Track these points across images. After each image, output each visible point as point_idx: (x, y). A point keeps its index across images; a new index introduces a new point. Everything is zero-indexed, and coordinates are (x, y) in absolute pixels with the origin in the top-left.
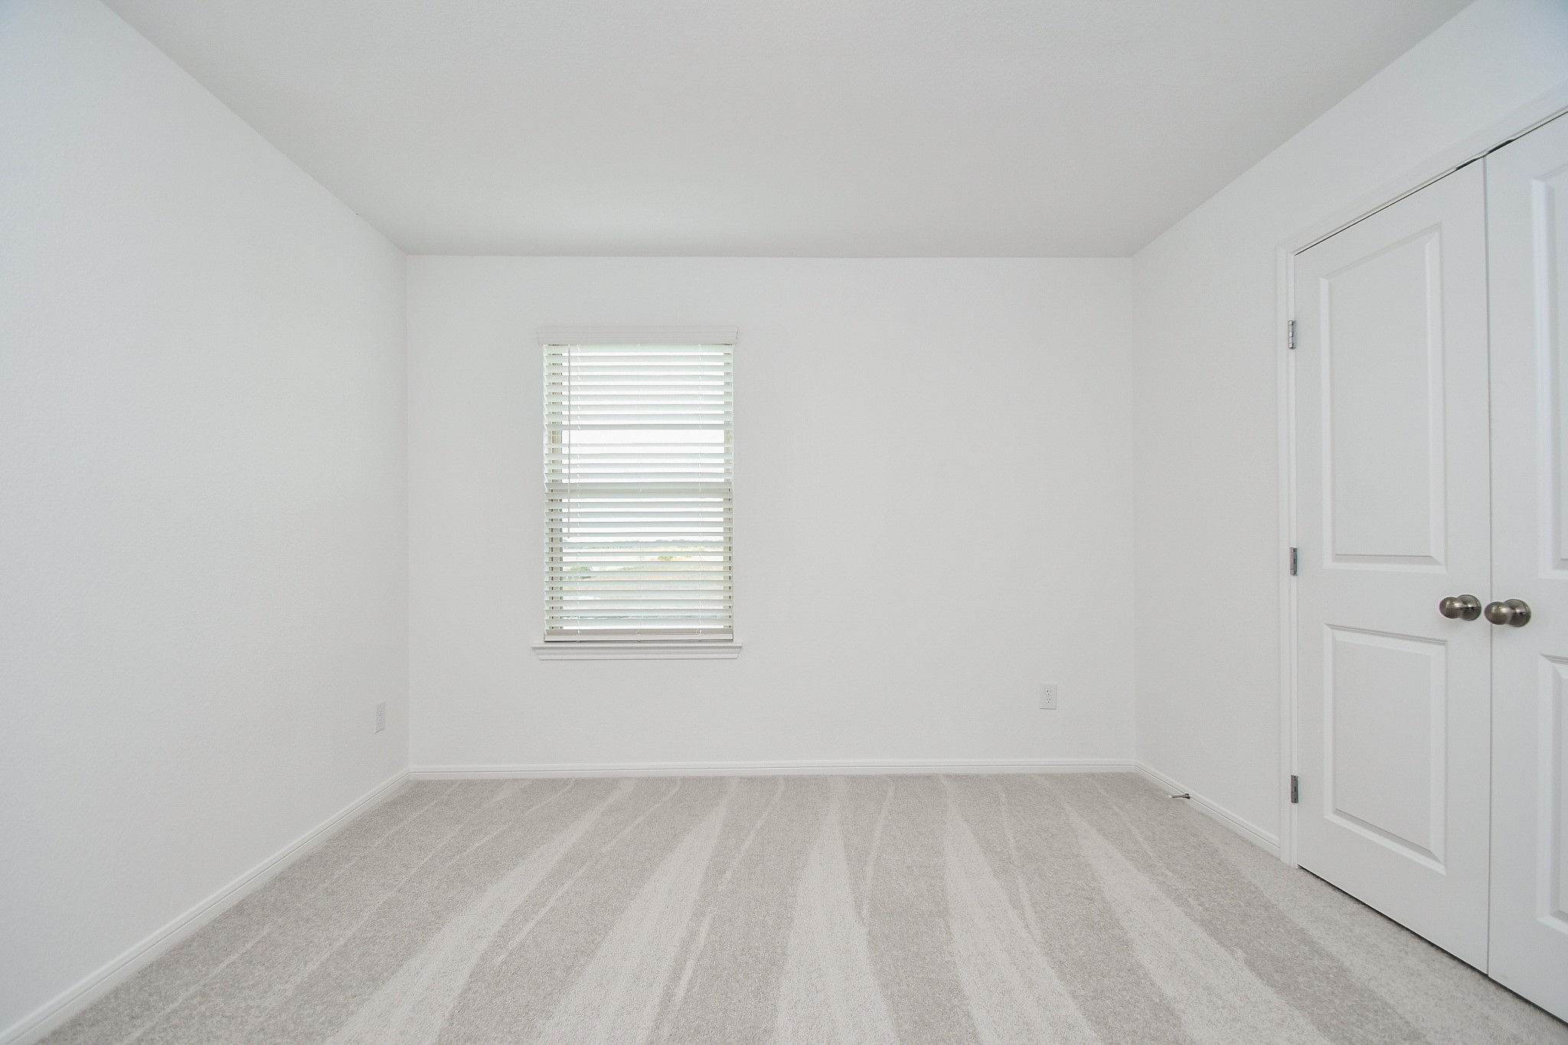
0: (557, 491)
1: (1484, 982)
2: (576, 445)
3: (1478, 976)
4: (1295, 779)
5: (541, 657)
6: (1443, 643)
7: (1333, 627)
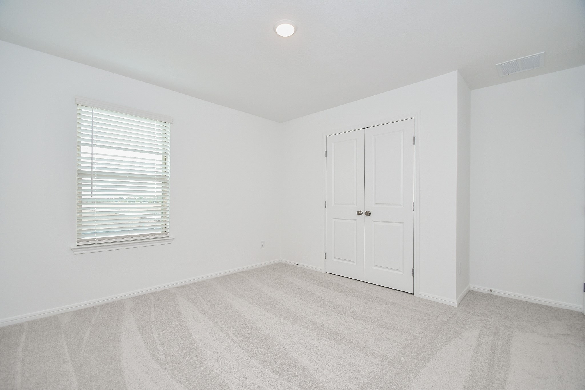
0: (80, 174)
1: (364, 283)
2: (95, 154)
3: (362, 282)
4: (326, 253)
5: (75, 253)
6: (356, 220)
7: (334, 219)
